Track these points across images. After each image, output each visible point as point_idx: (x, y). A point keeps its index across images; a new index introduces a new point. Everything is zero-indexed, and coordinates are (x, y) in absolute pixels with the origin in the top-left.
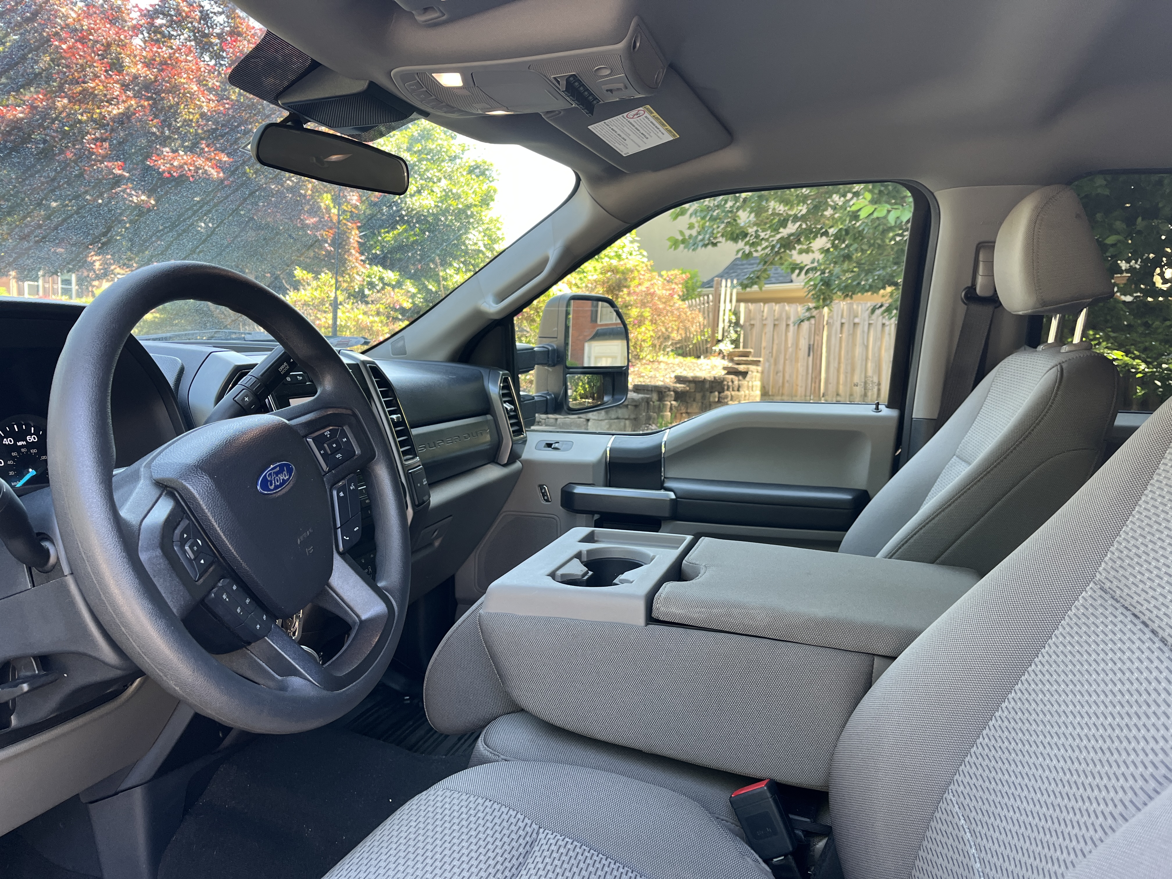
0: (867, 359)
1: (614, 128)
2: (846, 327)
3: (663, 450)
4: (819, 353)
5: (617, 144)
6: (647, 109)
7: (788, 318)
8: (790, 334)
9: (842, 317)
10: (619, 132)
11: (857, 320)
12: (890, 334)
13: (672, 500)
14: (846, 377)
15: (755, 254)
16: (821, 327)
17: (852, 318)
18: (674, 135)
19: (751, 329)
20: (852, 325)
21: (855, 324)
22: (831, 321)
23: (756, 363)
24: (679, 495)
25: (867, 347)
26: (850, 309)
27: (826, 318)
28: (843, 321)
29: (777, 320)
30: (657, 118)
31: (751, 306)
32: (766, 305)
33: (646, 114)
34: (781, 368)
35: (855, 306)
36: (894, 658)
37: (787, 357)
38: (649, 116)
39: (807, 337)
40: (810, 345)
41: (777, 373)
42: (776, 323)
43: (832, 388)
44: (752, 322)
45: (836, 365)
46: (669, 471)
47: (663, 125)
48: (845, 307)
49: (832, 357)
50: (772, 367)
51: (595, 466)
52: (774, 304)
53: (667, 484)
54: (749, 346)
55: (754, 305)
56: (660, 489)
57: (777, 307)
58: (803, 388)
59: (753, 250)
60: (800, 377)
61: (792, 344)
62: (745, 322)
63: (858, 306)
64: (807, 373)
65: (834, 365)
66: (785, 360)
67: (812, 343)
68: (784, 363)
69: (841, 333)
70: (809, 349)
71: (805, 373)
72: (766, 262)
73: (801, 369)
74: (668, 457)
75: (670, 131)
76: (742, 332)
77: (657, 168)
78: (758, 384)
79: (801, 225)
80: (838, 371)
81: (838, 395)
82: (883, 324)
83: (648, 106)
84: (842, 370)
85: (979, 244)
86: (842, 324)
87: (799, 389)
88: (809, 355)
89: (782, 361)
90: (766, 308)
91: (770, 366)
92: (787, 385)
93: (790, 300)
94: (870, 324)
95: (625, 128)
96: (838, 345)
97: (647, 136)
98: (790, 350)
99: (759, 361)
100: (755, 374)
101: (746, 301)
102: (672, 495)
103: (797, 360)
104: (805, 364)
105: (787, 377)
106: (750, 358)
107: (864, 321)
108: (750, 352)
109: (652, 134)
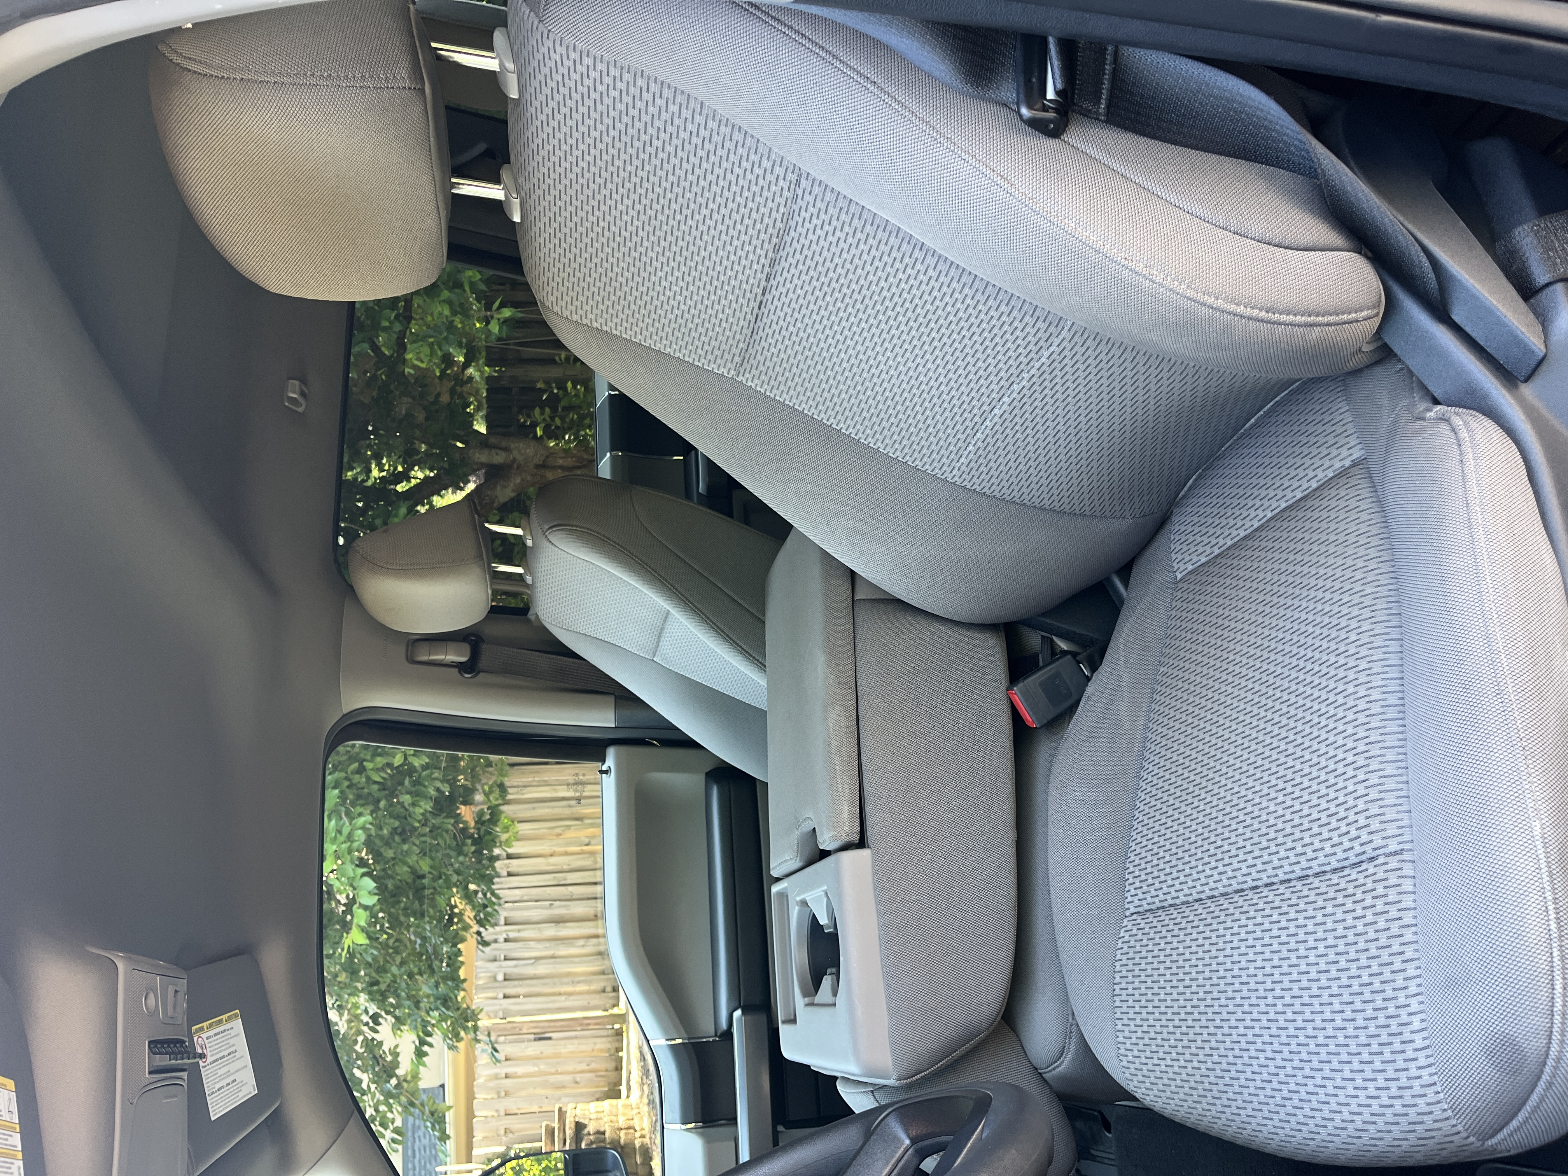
0: (552, 957)
1: (217, 1086)
2: (509, 991)
3: (679, 1041)
4: (547, 1024)
5: (241, 1094)
6: (197, 1031)
7: (496, 1077)
8: (519, 1070)
9: (496, 998)
10: (224, 1083)
11: (500, 977)
12: (519, 931)
13: (743, 1013)
14: (578, 982)
15: (398, 1123)
16: (510, 1025)
17: (497, 984)
18: (236, 1015)
19: (512, 1132)
20: (506, 983)
21: (505, 980)
22: (501, 1014)
23: (562, 1113)
24: (737, 1004)
25: (537, 959)
26: (484, 988)
27: (498, 1021)
28: (501, 996)
29: (498, 1093)
30: (211, 1025)
31: (478, 1135)
32: (476, 1113)
33: (204, 1036)
34: (569, 1078)
35: (481, 982)
36: (853, 573)
37: (553, 1070)
38: (207, 1034)
39: (523, 1045)
40: (535, 1040)
41: (577, 1083)
42: (503, 1094)
43: (596, 1000)
44: (502, 1132)
45: (563, 998)
46: (707, 1030)
47: (220, 1022)
48: (481, 996)
49: (550, 1006)
50: (567, 1091)
51: (709, 1141)
52: (475, 1102)
53: (724, 1025)
54: (538, 1132)
55: (475, 1134)
56: (732, 1035)
57: (480, 1096)
58: (598, 1040)
59: (391, 1127)
60: (582, 1048)
61: (535, 1065)
62: (500, 1144)
63: (480, 978)
64: (576, 1037)
65: (562, 1002)
66: (557, 1073)
67: (532, 1037)
68: (561, 1073)
69: (518, 996)
70: (540, 1039)
71: (576, 1041)
72: (412, 1104)
73: (571, 1047)
74: (687, 1032)
75: (230, 1018)
76: (516, 1146)
77: (278, 1063)
78: (595, 1106)
79: (358, 1068)
80: (570, 994)
81: (604, 991)
82: (506, 940)
83: (194, 1028)
84: (569, 989)
85: (407, 660)
86: (505, 997)
87: (598, 1046)
88: (550, 1038)
89: (559, 1078)
90: (480, 1112)
91: (567, 1095)
92: (593, 1066)
93: (470, 1077)
94: (505, 959)
95: (220, 1072)
96: (534, 999)
97: (232, 1049)
98: (542, 1067)
99: (560, 1109)
100: (578, 1112)
101: (470, 1147)
102: (738, 1013)
103: (557, 1056)
104: (562, 1042)
105: (583, 1067)
106: (556, 1125)
107: (501, 967)
108: (547, 1126)
109: (231, 1042)
